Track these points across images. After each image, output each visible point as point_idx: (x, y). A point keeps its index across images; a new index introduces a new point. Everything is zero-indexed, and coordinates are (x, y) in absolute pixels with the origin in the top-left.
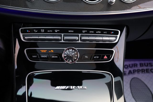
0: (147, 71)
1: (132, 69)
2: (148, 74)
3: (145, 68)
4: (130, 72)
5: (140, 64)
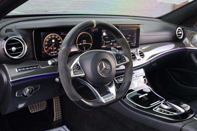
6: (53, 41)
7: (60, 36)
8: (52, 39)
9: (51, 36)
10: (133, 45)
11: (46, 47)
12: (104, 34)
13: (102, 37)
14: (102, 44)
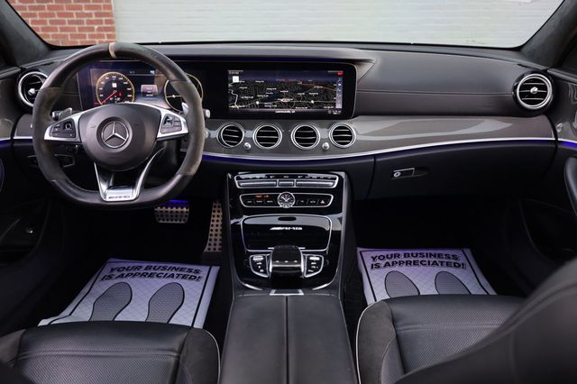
0: (415, 263)
1: (390, 261)
2: (416, 267)
3: (412, 259)
4: (387, 265)
5: (405, 254)
6: (115, 85)
7: (129, 77)
8: (111, 82)
9: (110, 76)
10: (330, 112)
11: (102, 95)
12: (236, 79)
13: (230, 85)
14: (230, 100)
